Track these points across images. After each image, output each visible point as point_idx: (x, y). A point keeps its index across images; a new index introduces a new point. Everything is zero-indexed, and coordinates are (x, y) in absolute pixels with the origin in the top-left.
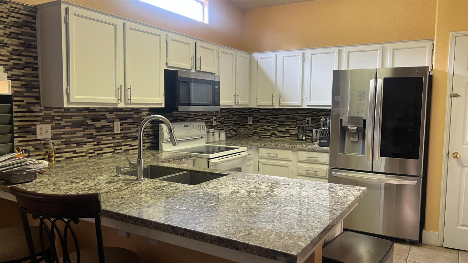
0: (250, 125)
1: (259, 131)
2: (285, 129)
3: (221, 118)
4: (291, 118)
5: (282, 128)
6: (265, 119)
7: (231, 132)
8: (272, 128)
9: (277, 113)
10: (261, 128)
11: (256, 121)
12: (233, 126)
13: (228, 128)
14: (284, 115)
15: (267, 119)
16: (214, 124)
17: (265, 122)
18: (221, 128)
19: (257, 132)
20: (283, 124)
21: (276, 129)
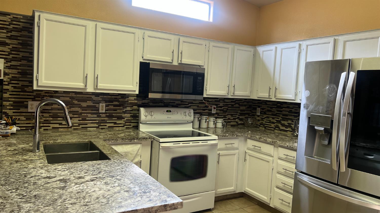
0: (258, 116)
1: (266, 122)
2: (288, 123)
3: (223, 107)
4: (294, 112)
5: (284, 122)
6: (270, 111)
7: (236, 121)
8: (276, 120)
9: (282, 106)
10: (267, 120)
11: (263, 113)
12: (239, 115)
13: (232, 116)
14: (288, 109)
15: (272, 111)
16: (214, 111)
17: (271, 114)
18: (223, 116)
19: (264, 123)
20: (286, 117)
21: (279, 122)
